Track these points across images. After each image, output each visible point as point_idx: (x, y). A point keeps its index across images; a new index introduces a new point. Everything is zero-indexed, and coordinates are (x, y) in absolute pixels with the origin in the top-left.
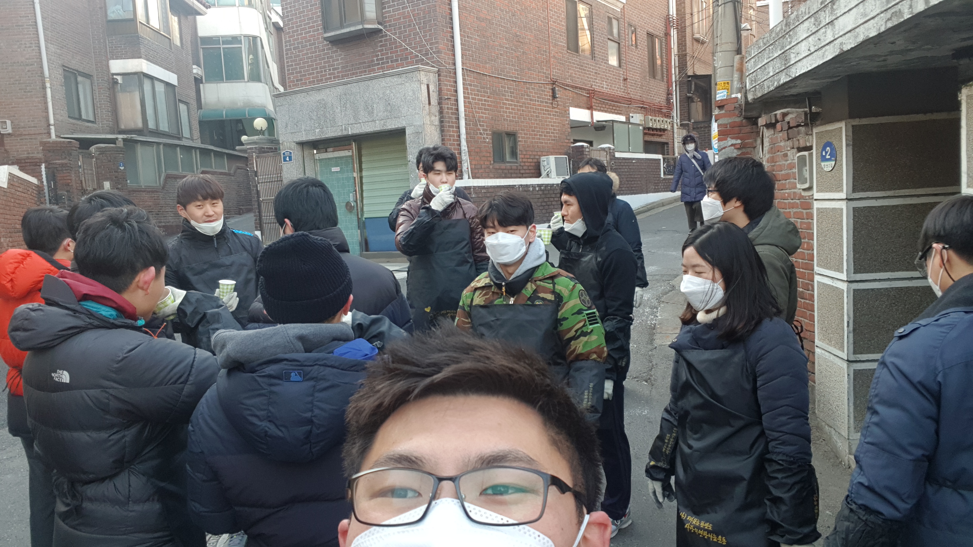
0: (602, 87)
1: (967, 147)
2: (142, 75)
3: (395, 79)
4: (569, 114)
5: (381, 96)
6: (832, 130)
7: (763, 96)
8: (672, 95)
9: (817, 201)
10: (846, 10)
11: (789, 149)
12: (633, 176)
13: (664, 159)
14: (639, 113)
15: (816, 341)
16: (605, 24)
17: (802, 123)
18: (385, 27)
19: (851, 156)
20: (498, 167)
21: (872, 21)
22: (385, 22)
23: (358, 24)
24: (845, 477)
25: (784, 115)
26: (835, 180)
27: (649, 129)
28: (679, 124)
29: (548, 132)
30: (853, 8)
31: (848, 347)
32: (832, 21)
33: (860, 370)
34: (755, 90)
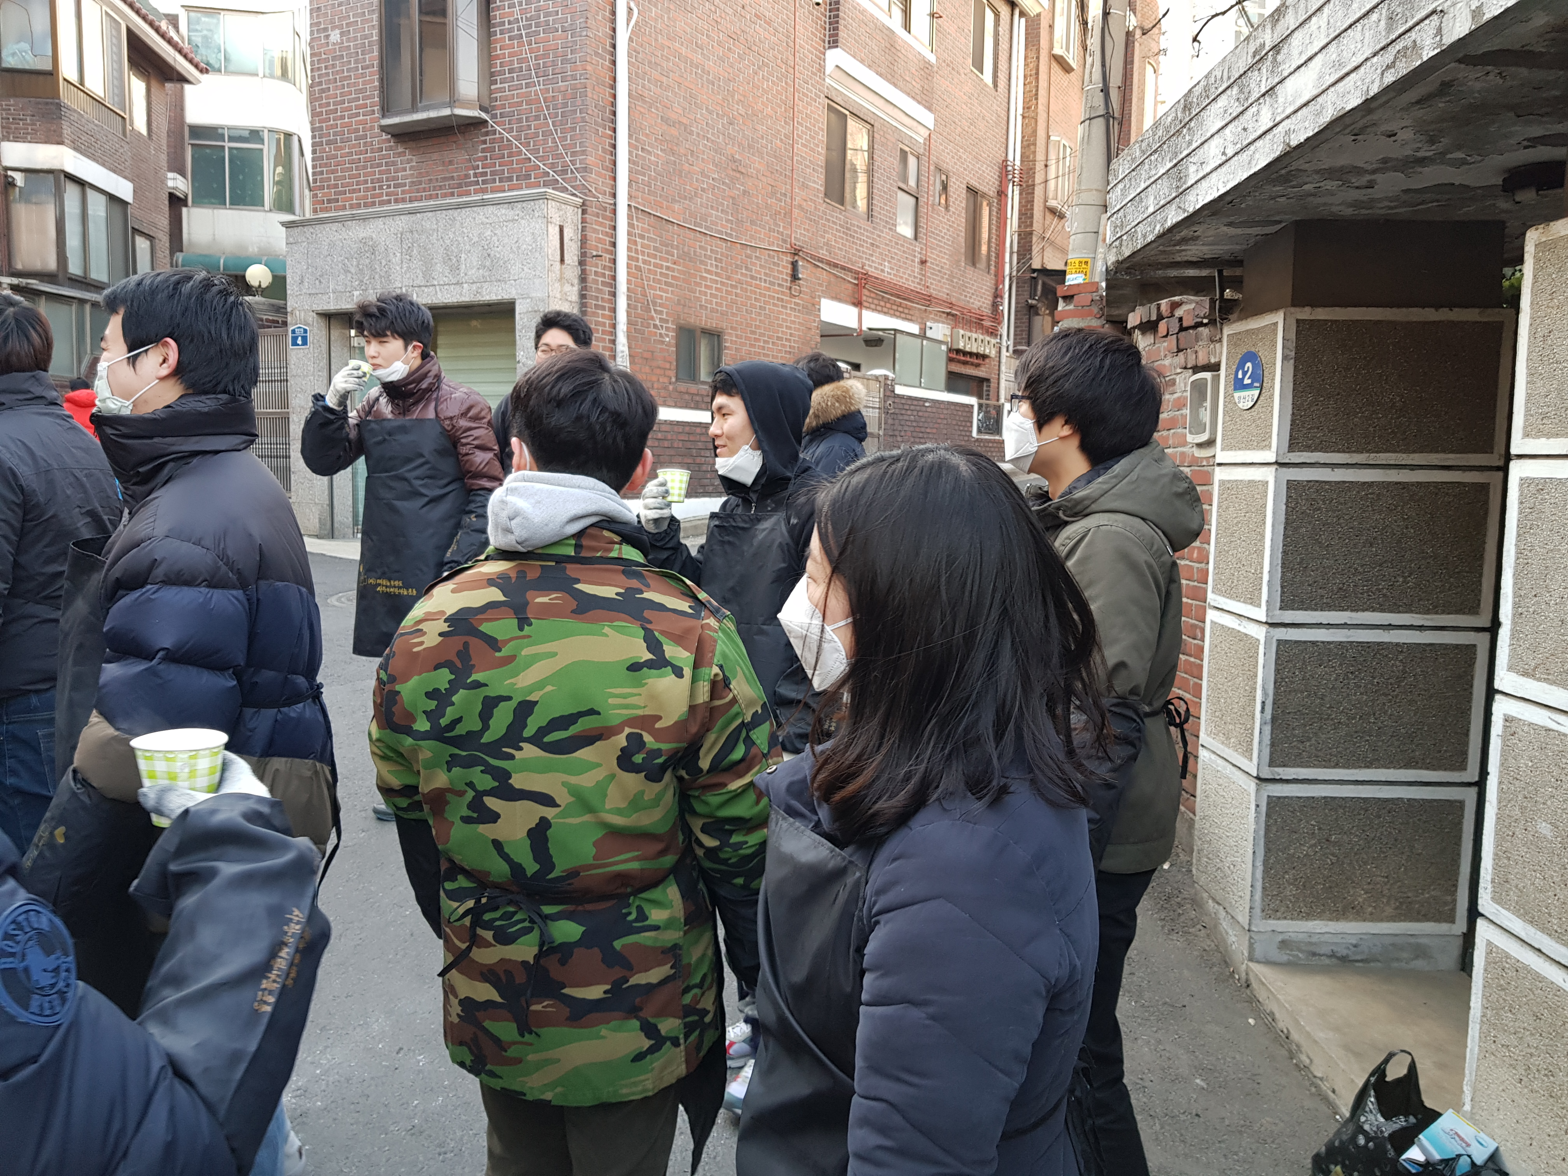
0: (882, 271)
1: (1530, 353)
2: (62, 177)
3: (503, 212)
4: (819, 310)
5: (476, 239)
6: (1258, 329)
7: (1134, 254)
8: (1002, 297)
9: (1222, 467)
10: (1302, 61)
11: (1179, 371)
12: (923, 430)
13: (980, 406)
14: (943, 323)
15: (1202, 735)
16: (896, 162)
17: (1205, 317)
18: (494, 117)
19: (1291, 379)
20: (683, 390)
21: (1353, 75)
22: (494, 108)
23: (443, 105)
24: (1239, 1005)
25: (1175, 306)
26: (1257, 426)
27: (958, 351)
28: (1011, 349)
29: (778, 338)
30: (1316, 54)
31: (1260, 751)
32: (1271, 89)
33: (1279, 798)
34: (1121, 245)
